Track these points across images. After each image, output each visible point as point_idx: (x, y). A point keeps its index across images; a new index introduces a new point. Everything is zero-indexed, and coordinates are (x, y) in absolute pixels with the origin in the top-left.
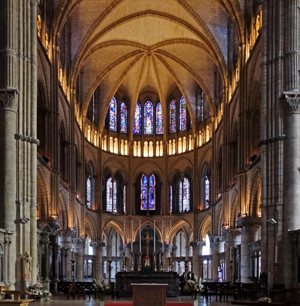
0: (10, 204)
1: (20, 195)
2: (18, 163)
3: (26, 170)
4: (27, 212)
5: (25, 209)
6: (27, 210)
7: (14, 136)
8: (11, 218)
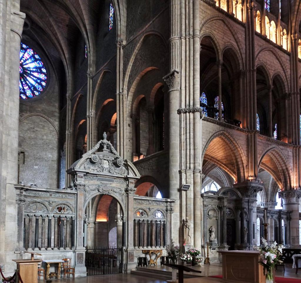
0: (173, 174)
1: (183, 164)
2: (180, 135)
3: (188, 140)
4: (189, 179)
5: (187, 177)
6: (189, 177)
7: (177, 112)
8: (174, 187)
